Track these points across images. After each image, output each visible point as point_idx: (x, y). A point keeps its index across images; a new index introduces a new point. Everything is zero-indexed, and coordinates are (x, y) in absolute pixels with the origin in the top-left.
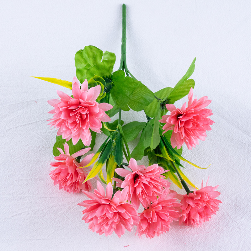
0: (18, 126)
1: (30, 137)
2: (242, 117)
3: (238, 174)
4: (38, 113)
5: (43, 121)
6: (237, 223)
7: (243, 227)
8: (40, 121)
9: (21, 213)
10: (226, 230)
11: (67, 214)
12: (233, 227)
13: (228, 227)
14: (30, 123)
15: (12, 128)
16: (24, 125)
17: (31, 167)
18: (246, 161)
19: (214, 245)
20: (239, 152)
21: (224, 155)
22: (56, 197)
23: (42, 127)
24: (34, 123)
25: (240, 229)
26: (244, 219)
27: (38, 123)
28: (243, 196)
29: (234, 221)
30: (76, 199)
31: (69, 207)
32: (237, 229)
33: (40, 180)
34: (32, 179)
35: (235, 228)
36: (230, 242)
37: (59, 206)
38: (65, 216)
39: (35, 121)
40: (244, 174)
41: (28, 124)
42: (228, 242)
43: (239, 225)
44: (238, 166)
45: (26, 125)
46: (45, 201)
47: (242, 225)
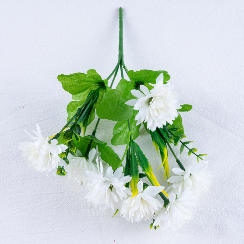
0: (9, 131)
1: (21, 140)
2: (210, 108)
3: (211, 160)
4: (26, 117)
5: (32, 124)
6: (213, 204)
7: (219, 207)
8: (28, 124)
9: (21, 211)
10: (205, 211)
11: (62, 207)
12: (211, 208)
13: (206, 208)
14: (20, 126)
15: (3, 133)
16: (14, 129)
17: (25, 167)
18: (217, 148)
19: (195, 226)
20: (210, 140)
21: (197, 144)
22: (51, 193)
23: (31, 130)
24: (23, 126)
25: (217, 209)
26: (219, 200)
27: (27, 126)
28: (217, 180)
29: (211, 203)
30: (69, 193)
31: (63, 202)
32: (214, 210)
33: (34, 179)
34: (27, 178)
35: (212, 209)
36: (209, 222)
37: (54, 201)
38: (61, 210)
39: (24, 125)
40: (216, 160)
41: (18, 128)
42: (207, 222)
43: (215, 205)
44: (211, 152)
45: (16, 129)
46: (41, 197)
47: (218, 205)
